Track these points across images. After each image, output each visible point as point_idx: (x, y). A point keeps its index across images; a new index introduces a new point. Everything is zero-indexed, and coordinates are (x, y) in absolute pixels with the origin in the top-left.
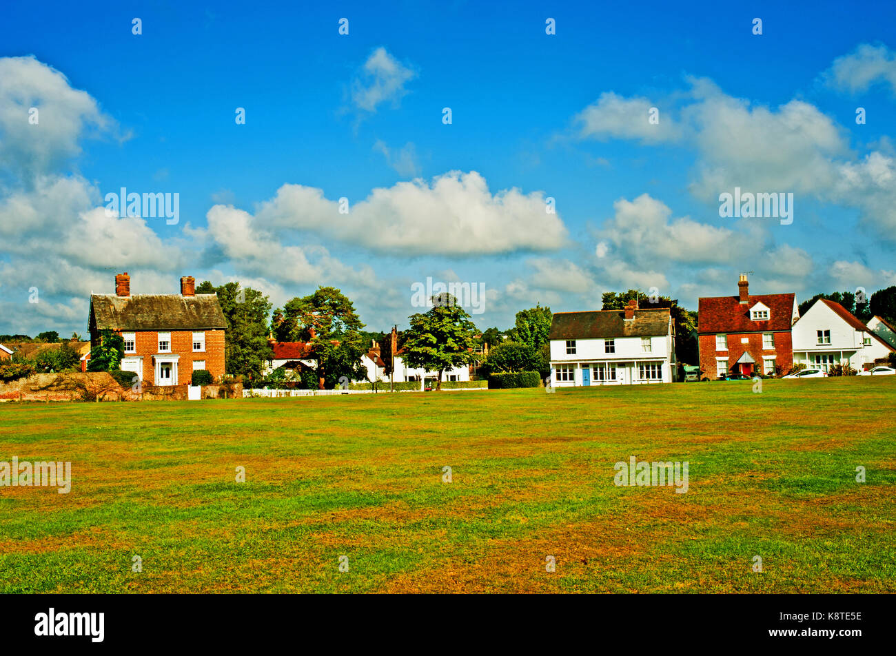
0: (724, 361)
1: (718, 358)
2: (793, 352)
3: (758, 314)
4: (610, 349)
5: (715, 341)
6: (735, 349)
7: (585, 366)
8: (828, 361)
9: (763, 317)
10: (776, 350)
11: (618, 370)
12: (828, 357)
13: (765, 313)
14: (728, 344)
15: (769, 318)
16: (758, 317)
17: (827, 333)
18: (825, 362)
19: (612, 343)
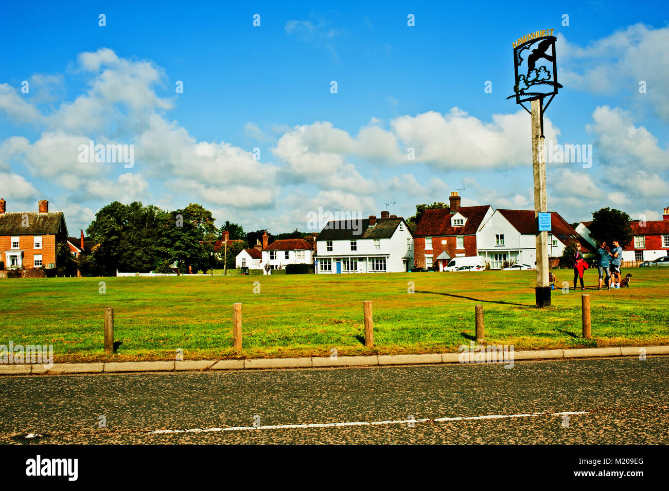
0: (431, 258)
1: (426, 255)
2: (477, 251)
3: (457, 222)
4: (354, 248)
5: (425, 243)
6: (437, 249)
7: (338, 260)
8: (502, 258)
9: (460, 224)
10: (465, 250)
11: (359, 263)
12: (502, 256)
13: (462, 221)
14: (434, 244)
15: (464, 224)
16: (457, 224)
17: (502, 237)
18: (500, 259)
19: (355, 243)
